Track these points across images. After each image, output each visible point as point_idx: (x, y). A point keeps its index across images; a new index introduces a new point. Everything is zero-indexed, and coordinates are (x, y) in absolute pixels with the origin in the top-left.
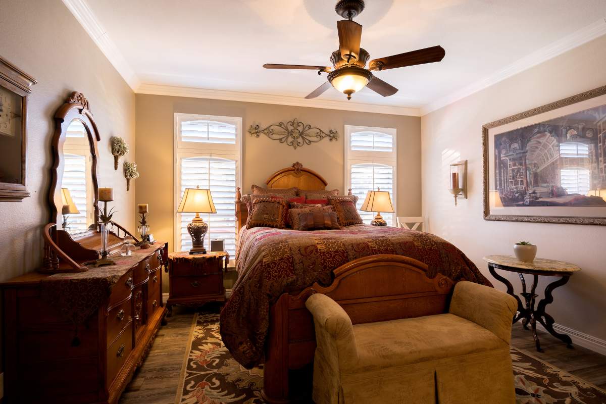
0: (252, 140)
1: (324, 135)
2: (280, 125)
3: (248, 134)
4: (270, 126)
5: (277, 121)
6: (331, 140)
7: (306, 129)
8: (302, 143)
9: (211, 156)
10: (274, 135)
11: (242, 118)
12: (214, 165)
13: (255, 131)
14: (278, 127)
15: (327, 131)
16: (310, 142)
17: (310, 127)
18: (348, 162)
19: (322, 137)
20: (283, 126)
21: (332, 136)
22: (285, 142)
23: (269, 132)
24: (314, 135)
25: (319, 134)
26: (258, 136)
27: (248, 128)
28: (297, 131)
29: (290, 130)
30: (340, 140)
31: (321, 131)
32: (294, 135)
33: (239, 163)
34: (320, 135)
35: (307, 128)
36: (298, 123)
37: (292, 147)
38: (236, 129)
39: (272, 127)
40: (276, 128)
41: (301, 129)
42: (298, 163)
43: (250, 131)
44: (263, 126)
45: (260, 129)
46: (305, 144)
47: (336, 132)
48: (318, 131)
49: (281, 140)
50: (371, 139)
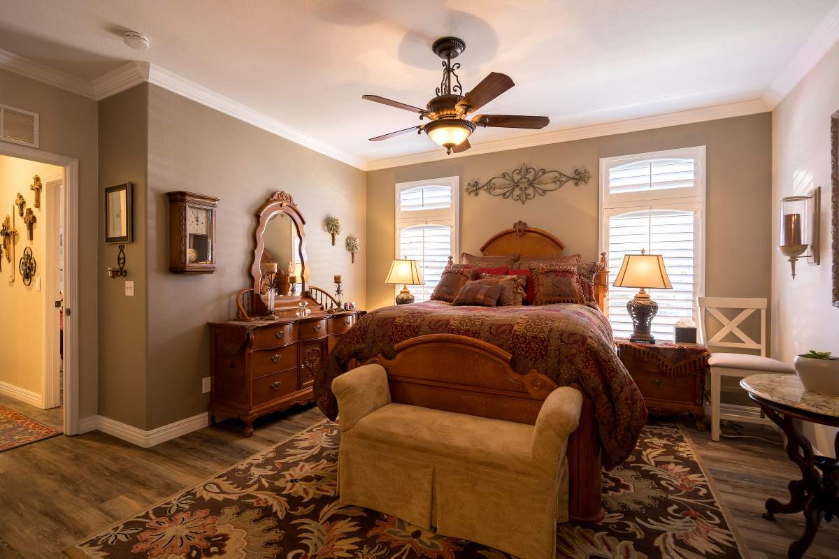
0: (471, 200)
1: (564, 179)
2: (504, 176)
3: (465, 194)
4: (490, 181)
5: (499, 173)
6: (576, 184)
7: (539, 175)
8: (532, 194)
9: (426, 223)
10: (495, 191)
11: (458, 177)
12: (428, 232)
13: (475, 188)
14: (502, 179)
15: (570, 173)
16: (544, 191)
17: (544, 172)
18: (604, 213)
19: (562, 183)
20: (507, 177)
21: (580, 177)
22: (510, 196)
23: (490, 187)
24: (549, 181)
25: (557, 179)
26: (477, 194)
27: (465, 186)
28: (526, 180)
29: (516, 181)
30: (592, 182)
31: (560, 173)
32: (521, 185)
33: (455, 229)
34: (560, 180)
35: (540, 173)
36: (527, 170)
37: (519, 201)
38: (451, 191)
39: (493, 181)
40: (499, 181)
41: (530, 176)
42: (520, 222)
43: (467, 190)
44: (483, 181)
45: (480, 186)
46: (537, 196)
47: (585, 171)
48: (557, 175)
49: (504, 194)
50: (647, 171)
